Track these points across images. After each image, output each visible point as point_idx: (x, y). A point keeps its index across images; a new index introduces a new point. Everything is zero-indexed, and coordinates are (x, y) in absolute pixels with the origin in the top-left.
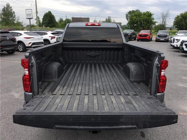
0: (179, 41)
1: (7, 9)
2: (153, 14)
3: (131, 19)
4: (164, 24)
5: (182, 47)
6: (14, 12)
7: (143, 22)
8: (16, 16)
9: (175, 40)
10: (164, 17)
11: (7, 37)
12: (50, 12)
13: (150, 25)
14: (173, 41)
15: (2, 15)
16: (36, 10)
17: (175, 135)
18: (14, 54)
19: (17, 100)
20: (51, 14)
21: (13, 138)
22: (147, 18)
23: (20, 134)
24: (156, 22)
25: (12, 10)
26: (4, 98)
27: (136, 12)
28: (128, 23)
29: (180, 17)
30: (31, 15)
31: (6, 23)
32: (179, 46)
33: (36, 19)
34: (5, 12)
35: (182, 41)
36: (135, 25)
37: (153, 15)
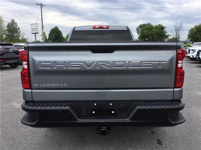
0: (195, 51)
1: (11, 25)
2: (166, 27)
3: (142, 33)
4: (177, 37)
5: (198, 57)
6: (19, 28)
7: (155, 35)
8: (21, 32)
9: (191, 50)
10: (177, 30)
11: (10, 50)
12: (56, 28)
13: (162, 39)
14: (188, 52)
15: (7, 32)
16: (42, 24)
17: (197, 142)
18: (18, 67)
19: (18, 110)
20: (58, 29)
21: (11, 147)
22: (159, 31)
23: (19, 143)
24: (169, 35)
25: (17, 26)
26: (4, 108)
27: (147, 26)
28: (139, 37)
29: (195, 30)
30: (37, 30)
31: (11, 39)
32: (195, 57)
33: (41, 35)
34: (10, 28)
35: (199, 50)
36: (147, 39)
37: (165, 29)
